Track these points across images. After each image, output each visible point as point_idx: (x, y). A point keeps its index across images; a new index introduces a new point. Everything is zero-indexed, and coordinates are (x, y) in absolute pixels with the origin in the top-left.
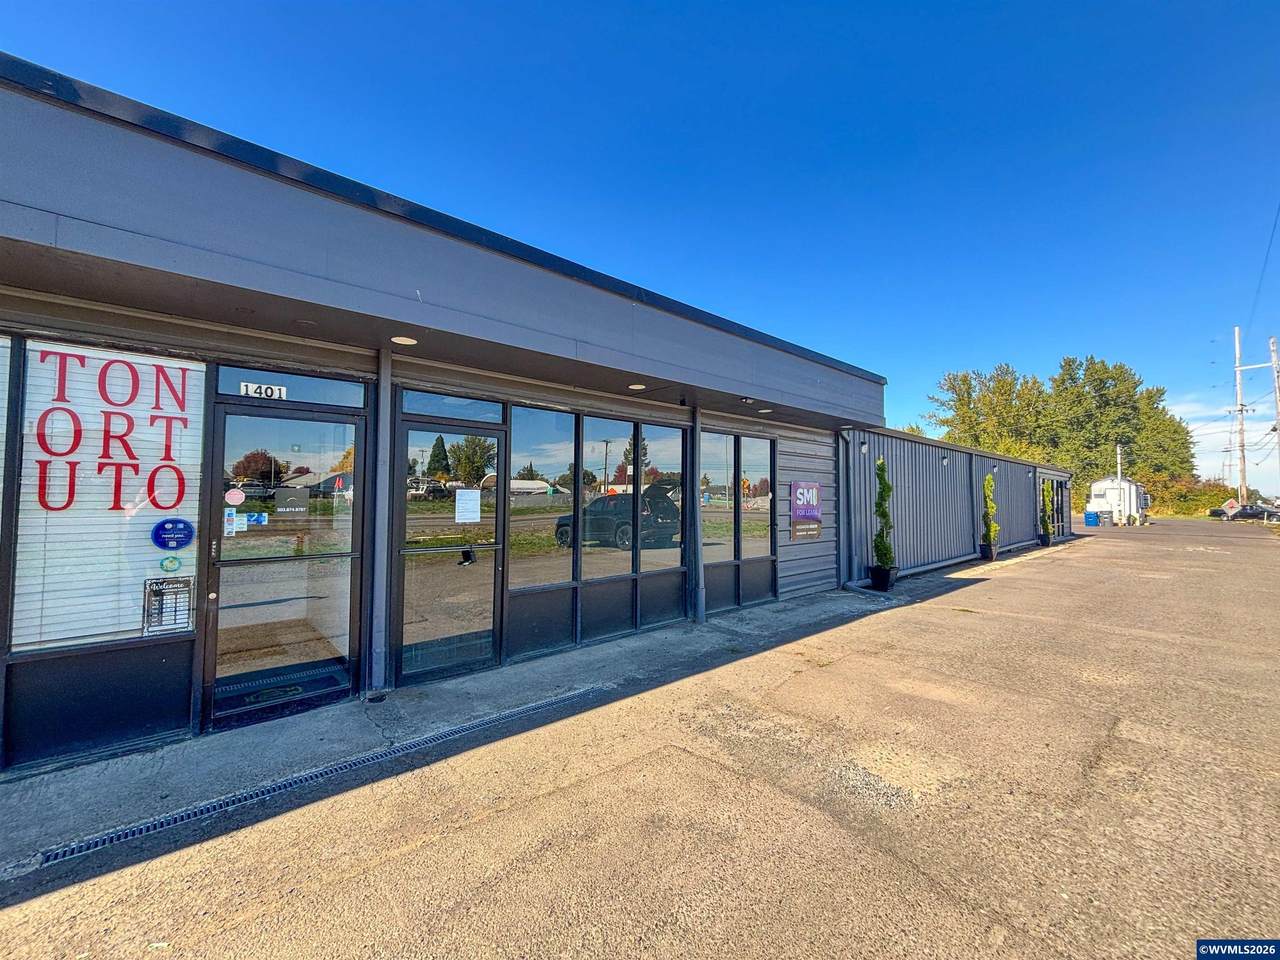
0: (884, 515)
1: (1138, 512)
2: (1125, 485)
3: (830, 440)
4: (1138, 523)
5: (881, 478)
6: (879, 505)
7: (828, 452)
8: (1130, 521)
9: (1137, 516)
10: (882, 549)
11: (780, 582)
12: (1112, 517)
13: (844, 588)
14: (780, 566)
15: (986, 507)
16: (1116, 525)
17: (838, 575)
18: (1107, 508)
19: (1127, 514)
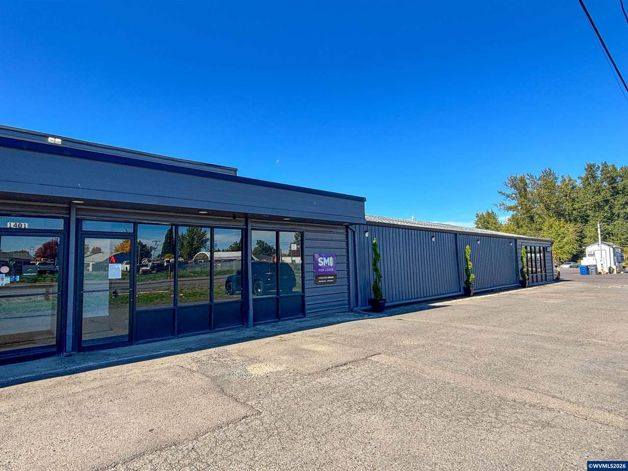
0: (376, 270)
1: (615, 264)
3: (344, 231)
4: (615, 272)
5: (375, 250)
6: (374, 265)
7: (343, 237)
10: (376, 289)
11: (307, 307)
13: (352, 311)
15: (467, 265)
16: (600, 273)
18: (594, 263)
19: (609, 266)
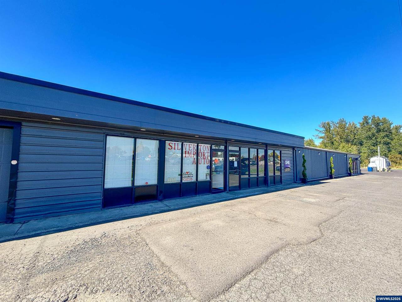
0: (304, 167)
2: (382, 159)
3: (292, 150)
4: (386, 171)
5: (304, 159)
6: (303, 164)
7: (291, 153)
8: (384, 170)
9: (386, 168)
10: (304, 175)
11: (282, 180)
12: (377, 169)
13: (296, 183)
14: (282, 177)
15: (331, 165)
16: (379, 171)
17: (294, 180)
18: (375, 166)
19: (383, 168)
